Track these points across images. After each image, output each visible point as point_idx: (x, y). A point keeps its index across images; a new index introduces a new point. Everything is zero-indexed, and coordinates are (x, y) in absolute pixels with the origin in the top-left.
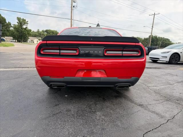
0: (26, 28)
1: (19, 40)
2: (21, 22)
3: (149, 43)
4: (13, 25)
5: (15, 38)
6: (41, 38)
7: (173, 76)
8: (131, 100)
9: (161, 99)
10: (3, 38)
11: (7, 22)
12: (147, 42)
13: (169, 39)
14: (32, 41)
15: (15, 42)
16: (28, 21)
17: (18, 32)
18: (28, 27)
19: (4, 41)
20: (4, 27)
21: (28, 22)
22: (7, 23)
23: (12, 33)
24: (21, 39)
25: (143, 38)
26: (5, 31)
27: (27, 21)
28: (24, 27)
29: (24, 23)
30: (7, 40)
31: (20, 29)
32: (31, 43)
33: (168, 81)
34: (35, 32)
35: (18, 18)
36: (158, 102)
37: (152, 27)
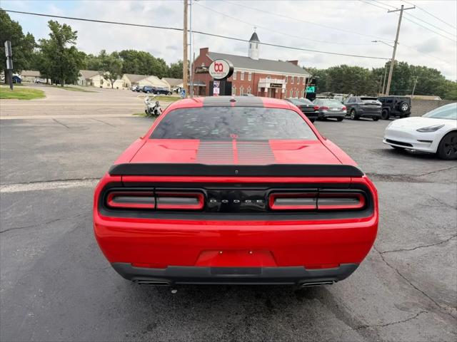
0: (73, 48)
1: (56, 78)
2: (61, 34)
3: (387, 81)
4: (39, 40)
5: (44, 74)
6: (111, 72)
7: (445, 210)
8: (337, 306)
9: (414, 304)
10: (17, 75)
11: (25, 34)
12: (379, 81)
13: (438, 70)
14: (88, 80)
15: (47, 83)
16: (76, 32)
17: (53, 58)
18: (76, 46)
19: (19, 81)
20: (17, 48)
21: (77, 34)
22: (24, 36)
23: (38, 63)
24: (61, 77)
25: (370, 69)
26: (20, 57)
27: (73, 31)
28: (68, 45)
29: (68, 37)
30: (27, 79)
31: (58, 51)
32: (87, 86)
33: (433, 231)
34: (96, 58)
35: (51, 23)
36: (406, 314)
37: (396, 42)
